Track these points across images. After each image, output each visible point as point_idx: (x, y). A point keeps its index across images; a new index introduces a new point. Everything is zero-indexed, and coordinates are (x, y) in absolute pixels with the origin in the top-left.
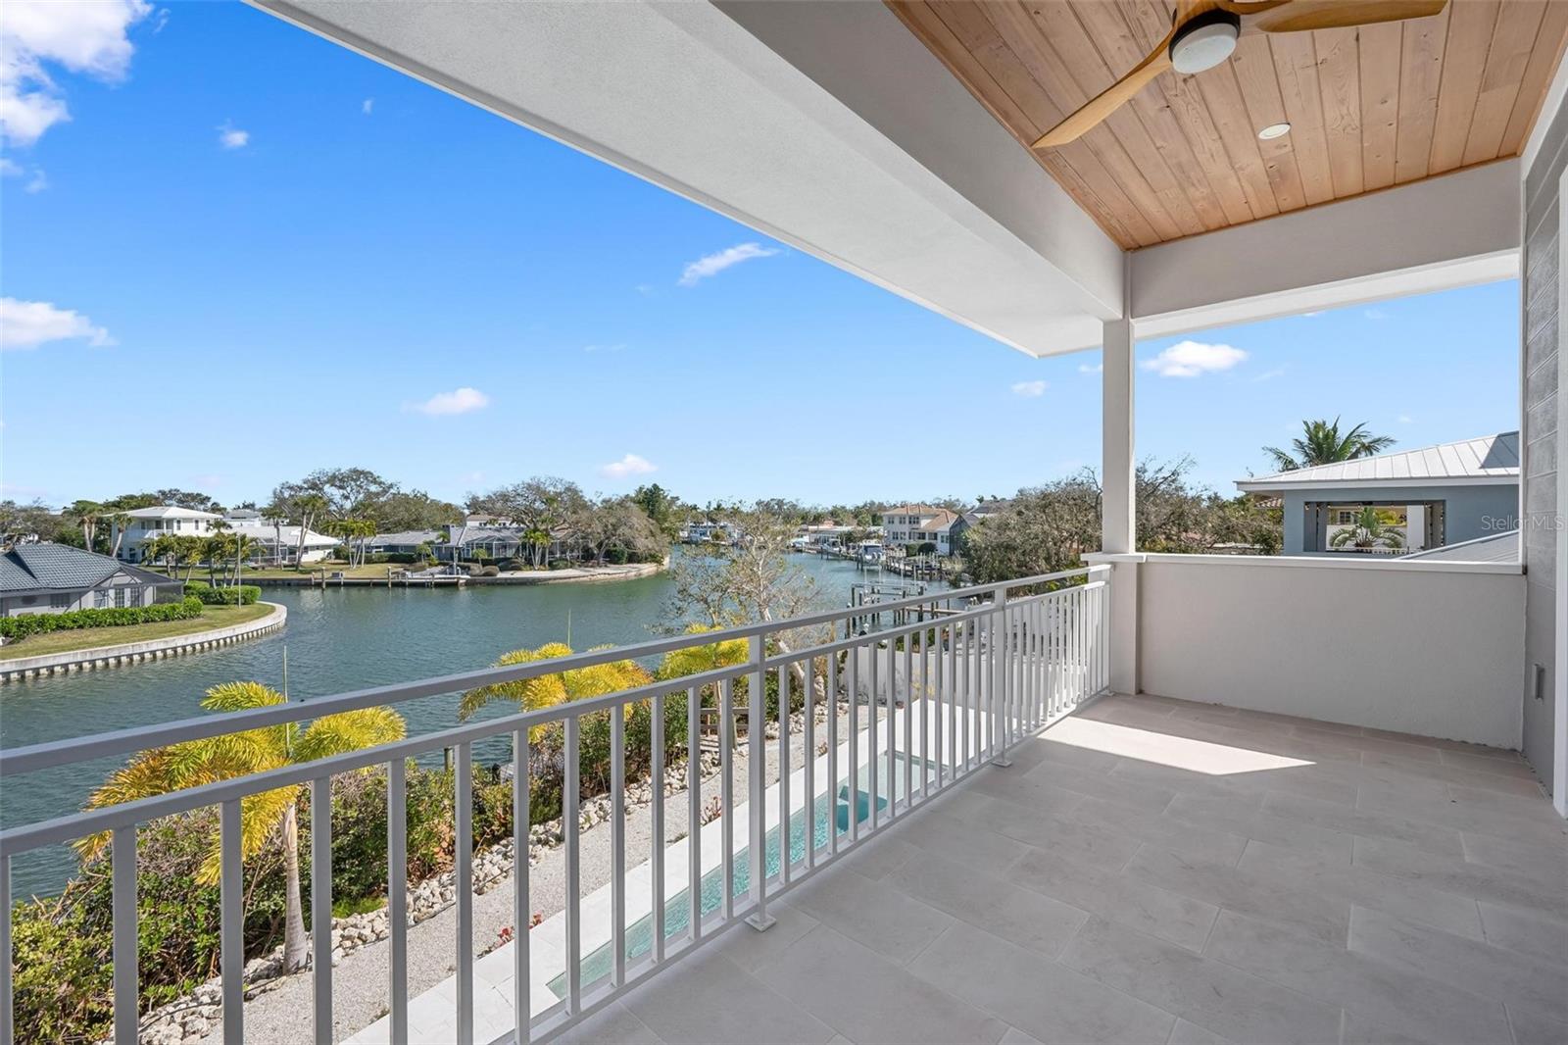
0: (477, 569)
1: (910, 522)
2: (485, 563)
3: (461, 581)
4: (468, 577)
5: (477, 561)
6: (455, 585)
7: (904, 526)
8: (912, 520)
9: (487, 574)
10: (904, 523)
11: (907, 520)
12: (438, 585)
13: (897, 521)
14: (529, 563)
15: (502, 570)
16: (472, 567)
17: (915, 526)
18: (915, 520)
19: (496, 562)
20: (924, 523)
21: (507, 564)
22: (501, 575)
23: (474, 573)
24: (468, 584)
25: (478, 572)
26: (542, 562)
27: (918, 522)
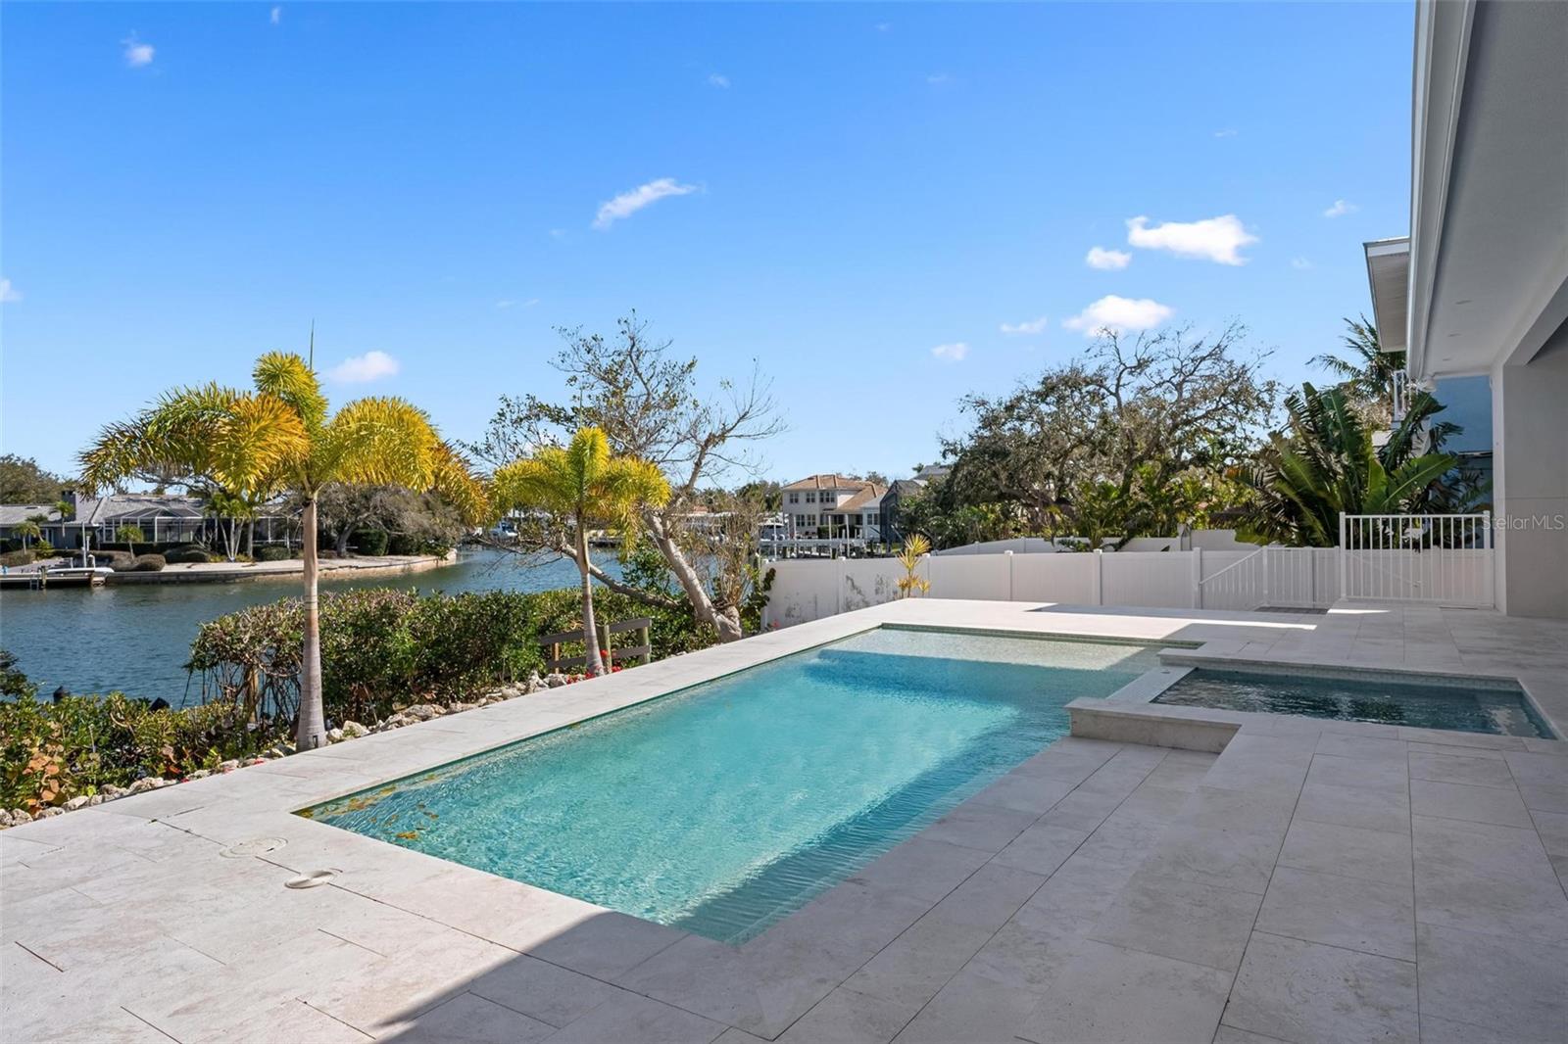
0: (125, 559)
1: (822, 500)
2: (140, 550)
3: (95, 579)
4: (111, 570)
5: (124, 548)
6: (85, 584)
7: (811, 505)
8: (825, 497)
9: (143, 567)
10: (813, 500)
11: (817, 497)
12: (52, 585)
13: (802, 498)
14: (220, 550)
15: (170, 561)
16: (116, 557)
17: (830, 505)
18: (828, 497)
19: (160, 549)
20: (842, 500)
21: (178, 552)
22: (167, 569)
23: (120, 566)
24: (109, 582)
25: (126, 563)
26: (242, 550)
27: (833, 500)
